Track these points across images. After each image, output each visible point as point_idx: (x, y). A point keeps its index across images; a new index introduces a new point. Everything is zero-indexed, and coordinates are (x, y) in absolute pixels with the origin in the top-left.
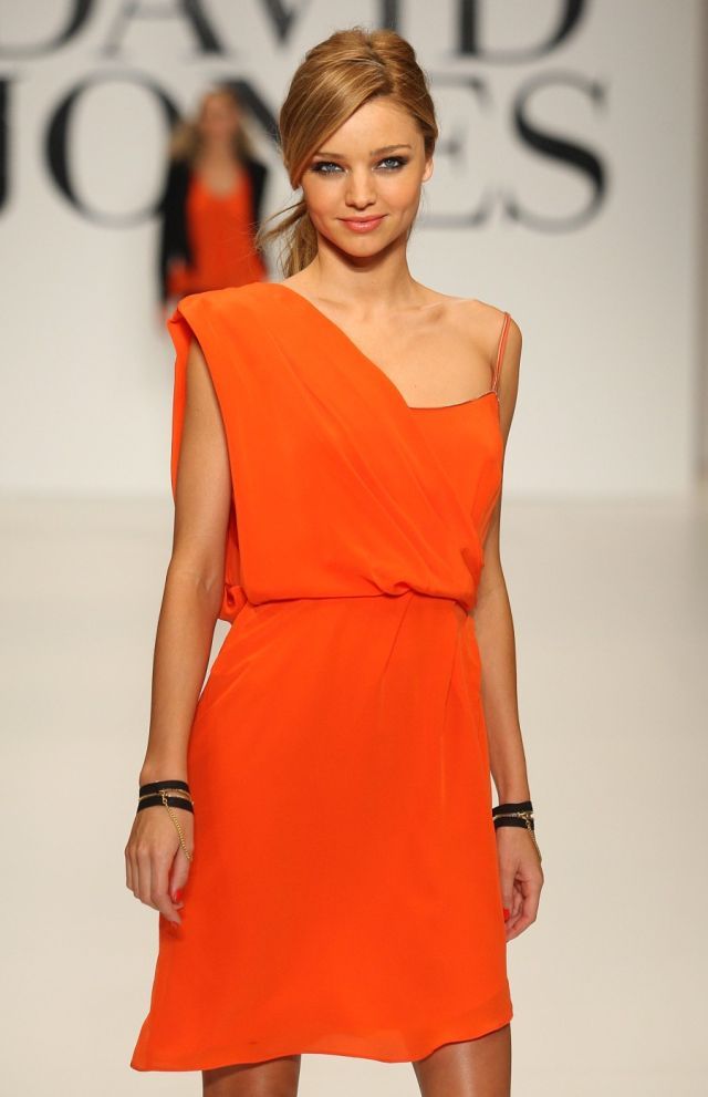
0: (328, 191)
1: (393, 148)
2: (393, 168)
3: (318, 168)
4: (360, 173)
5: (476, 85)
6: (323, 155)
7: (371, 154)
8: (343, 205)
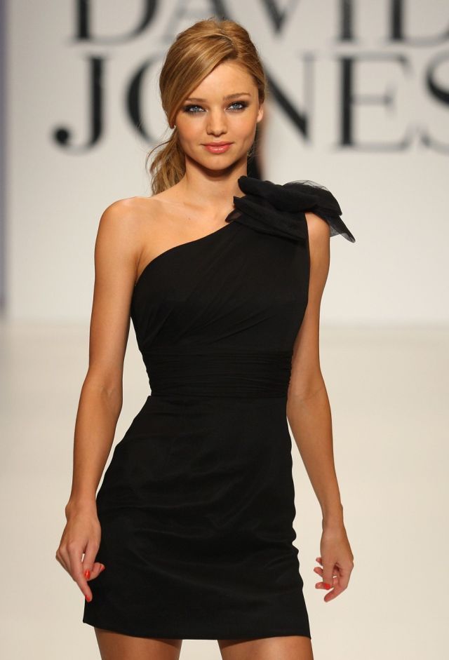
0: (194, 125)
1: (238, 95)
2: (239, 109)
3: (187, 109)
4: (217, 111)
5: (402, 60)
6: (190, 99)
7: (224, 99)
8: (205, 134)
